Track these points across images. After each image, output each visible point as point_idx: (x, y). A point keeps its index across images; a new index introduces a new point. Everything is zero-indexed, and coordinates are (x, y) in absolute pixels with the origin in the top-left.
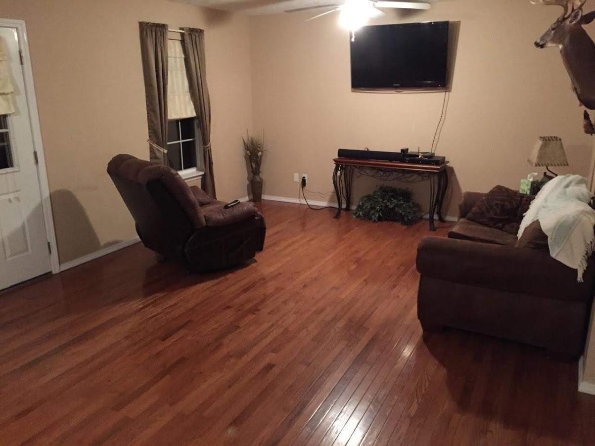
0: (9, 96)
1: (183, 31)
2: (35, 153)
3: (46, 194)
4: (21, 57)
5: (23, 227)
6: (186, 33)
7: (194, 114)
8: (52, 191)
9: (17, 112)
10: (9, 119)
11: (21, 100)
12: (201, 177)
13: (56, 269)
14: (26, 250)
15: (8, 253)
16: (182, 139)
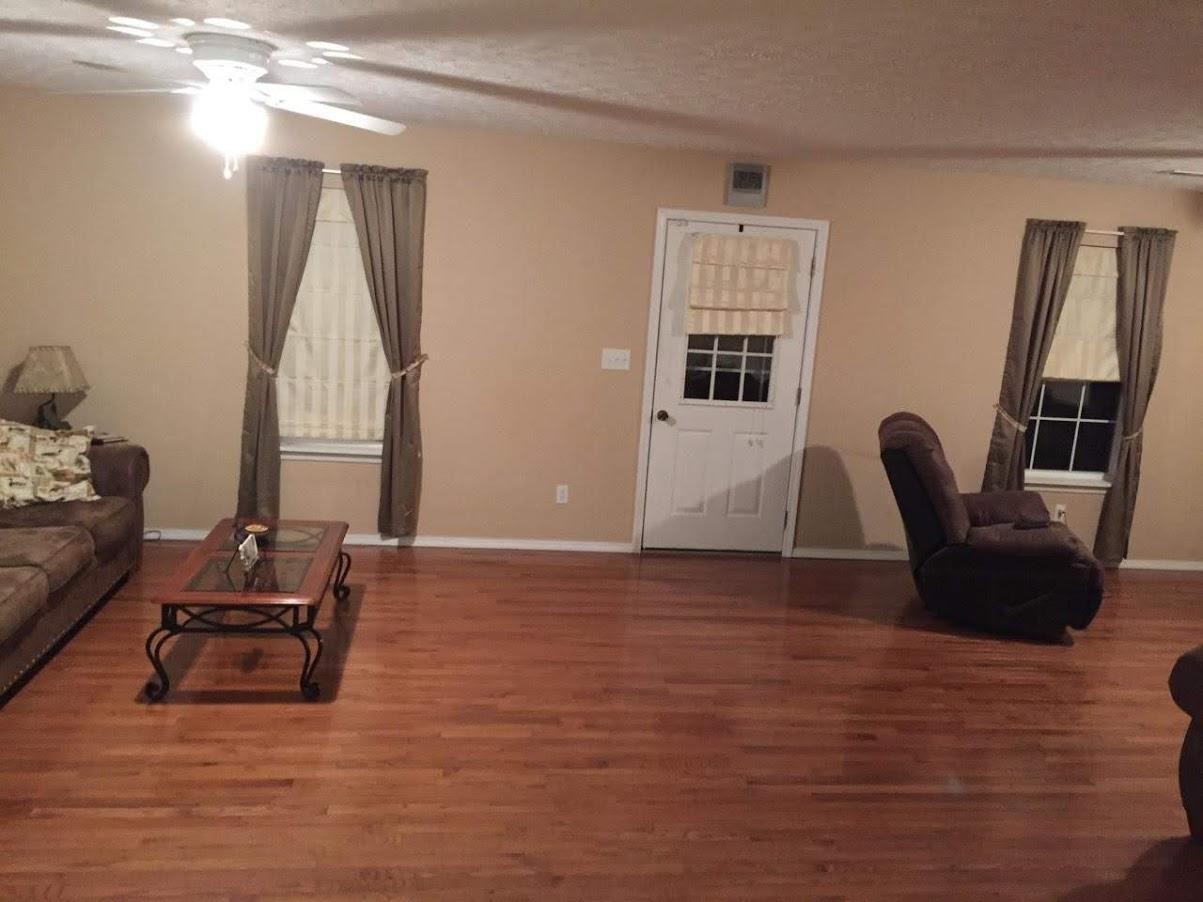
0: (782, 314)
1: (1122, 234)
2: (800, 391)
3: (800, 447)
4: (813, 267)
5: (758, 482)
6: (1129, 238)
7: (1115, 377)
8: (809, 445)
9: (789, 334)
10: (776, 342)
11: (798, 320)
12: (1105, 492)
13: (787, 553)
14: (756, 511)
15: (731, 508)
16: (1082, 417)
